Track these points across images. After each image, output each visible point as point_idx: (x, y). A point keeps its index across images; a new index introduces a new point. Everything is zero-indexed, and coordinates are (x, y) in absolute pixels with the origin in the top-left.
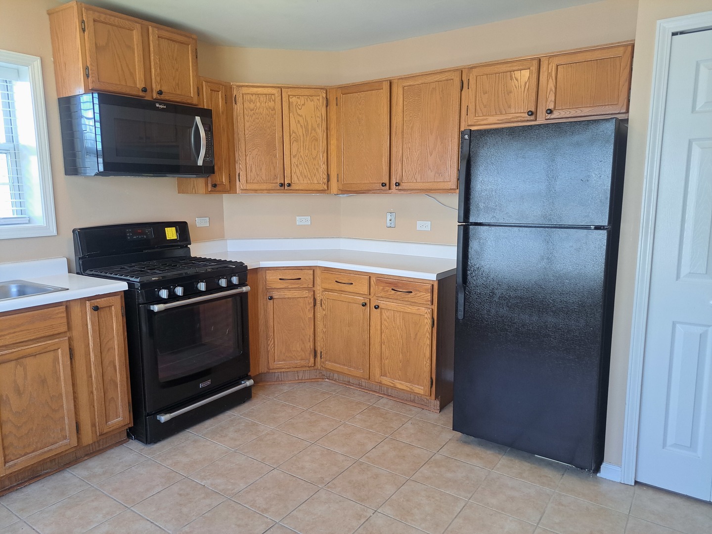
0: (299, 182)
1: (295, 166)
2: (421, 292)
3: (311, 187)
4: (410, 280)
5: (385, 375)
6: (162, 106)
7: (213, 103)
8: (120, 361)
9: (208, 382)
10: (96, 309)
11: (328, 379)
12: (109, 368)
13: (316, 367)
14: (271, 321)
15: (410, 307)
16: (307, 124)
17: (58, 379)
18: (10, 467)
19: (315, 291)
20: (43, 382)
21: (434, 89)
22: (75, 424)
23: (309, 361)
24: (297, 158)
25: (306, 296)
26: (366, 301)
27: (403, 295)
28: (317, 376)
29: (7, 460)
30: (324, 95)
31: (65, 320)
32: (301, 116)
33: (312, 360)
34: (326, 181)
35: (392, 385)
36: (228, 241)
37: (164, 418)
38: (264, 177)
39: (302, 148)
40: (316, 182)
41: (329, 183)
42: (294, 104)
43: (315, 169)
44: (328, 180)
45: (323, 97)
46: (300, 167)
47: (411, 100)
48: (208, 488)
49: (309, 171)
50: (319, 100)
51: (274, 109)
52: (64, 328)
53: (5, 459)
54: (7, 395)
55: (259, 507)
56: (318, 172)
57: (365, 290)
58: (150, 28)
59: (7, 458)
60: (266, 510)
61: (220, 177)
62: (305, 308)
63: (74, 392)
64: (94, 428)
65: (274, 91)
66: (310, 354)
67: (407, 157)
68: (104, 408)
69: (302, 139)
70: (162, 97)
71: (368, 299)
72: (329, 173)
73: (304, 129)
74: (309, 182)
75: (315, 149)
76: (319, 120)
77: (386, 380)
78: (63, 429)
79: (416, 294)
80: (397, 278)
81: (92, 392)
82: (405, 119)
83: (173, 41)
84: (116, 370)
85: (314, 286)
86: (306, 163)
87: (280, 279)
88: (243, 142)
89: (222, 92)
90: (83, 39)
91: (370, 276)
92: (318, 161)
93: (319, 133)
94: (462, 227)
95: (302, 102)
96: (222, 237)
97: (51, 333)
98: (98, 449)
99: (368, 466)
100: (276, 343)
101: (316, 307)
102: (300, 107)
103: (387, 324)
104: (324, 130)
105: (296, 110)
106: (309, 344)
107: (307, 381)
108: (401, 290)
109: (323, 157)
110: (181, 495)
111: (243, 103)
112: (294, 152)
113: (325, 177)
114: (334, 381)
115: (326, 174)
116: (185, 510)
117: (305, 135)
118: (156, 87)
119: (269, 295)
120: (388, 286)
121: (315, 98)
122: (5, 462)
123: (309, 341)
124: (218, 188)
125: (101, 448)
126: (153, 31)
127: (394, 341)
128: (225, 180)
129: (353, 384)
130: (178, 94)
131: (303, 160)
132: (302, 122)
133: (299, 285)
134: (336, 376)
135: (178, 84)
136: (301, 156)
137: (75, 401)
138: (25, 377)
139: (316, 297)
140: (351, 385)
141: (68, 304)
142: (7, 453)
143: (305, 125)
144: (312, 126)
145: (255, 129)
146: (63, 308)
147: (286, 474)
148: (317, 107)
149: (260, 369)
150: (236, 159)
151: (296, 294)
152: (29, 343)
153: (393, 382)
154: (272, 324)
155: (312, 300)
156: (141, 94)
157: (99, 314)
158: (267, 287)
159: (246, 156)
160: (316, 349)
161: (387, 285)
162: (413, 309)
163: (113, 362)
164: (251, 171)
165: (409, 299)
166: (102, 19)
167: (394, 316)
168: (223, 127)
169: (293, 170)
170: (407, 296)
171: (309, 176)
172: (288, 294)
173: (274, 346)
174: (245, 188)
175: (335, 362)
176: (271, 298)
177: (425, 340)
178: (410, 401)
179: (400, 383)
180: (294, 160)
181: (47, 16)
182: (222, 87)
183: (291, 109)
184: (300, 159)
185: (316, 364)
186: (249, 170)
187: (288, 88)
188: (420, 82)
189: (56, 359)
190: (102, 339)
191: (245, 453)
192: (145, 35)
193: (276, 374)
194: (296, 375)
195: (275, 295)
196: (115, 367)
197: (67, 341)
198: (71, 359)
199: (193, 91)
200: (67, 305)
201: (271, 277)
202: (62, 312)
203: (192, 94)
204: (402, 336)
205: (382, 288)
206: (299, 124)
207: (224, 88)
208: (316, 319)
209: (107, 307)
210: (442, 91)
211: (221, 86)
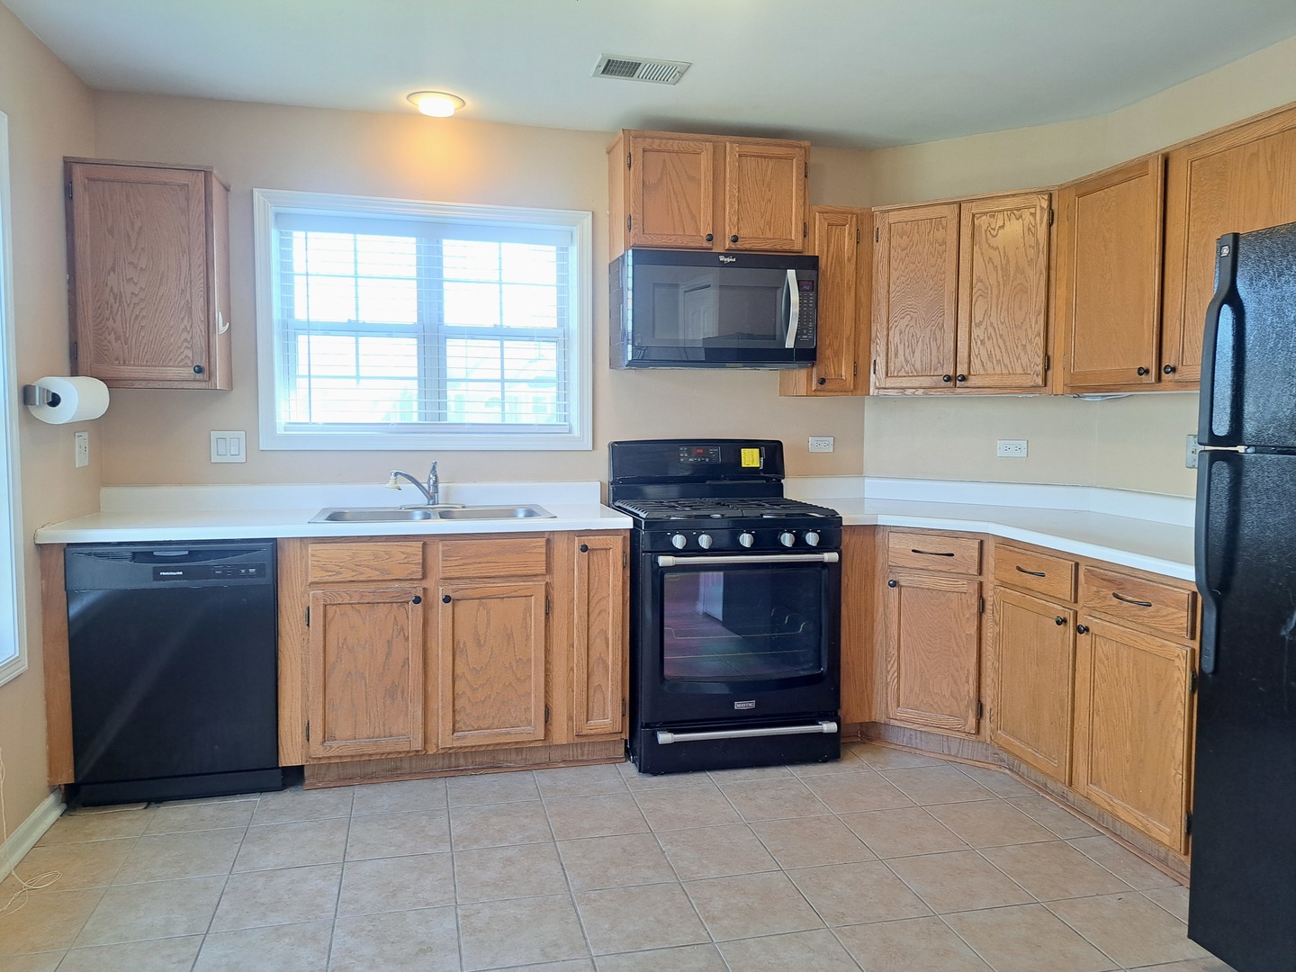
0: (983, 370)
1: (979, 342)
2: (1167, 606)
3: (1008, 381)
4: (1151, 577)
5: (1098, 784)
6: (729, 260)
7: (832, 245)
8: (614, 634)
9: (751, 704)
10: (584, 548)
11: (1010, 769)
12: (598, 640)
13: (981, 738)
14: (894, 627)
15: (1149, 638)
16: (1008, 262)
17: (528, 638)
18: (459, 738)
19: (984, 585)
20: (510, 637)
21: (1255, 155)
22: (543, 708)
23: (966, 719)
24: (983, 327)
25: (964, 590)
26: (1067, 616)
27: (1135, 609)
28: (987, 757)
29: (456, 728)
30: (1045, 204)
31: (544, 558)
32: (996, 249)
33: (972, 721)
34: (1040, 368)
35: (1109, 808)
36: (867, 480)
37: (665, 738)
38: (918, 366)
39: (994, 309)
40: (1019, 370)
41: (1050, 373)
42: (984, 228)
43: (1019, 346)
44: (1047, 368)
45: (1042, 208)
46: (989, 344)
47: (1205, 188)
48: (666, 858)
49: (1006, 350)
50: (1033, 215)
51: (944, 243)
52: (542, 570)
53: (454, 726)
54: (465, 643)
55: (708, 912)
56: (1026, 353)
57: (1066, 589)
58: (728, 145)
59: (457, 726)
60: (713, 919)
61: (836, 366)
62: (961, 615)
63: (547, 662)
64: (570, 723)
65: (945, 211)
66: (967, 707)
67: (1193, 310)
68: (585, 697)
69: (995, 292)
70: (739, 245)
71: (1072, 612)
72: (1050, 353)
73: (1000, 272)
74: (1005, 371)
75: (1020, 308)
76: (1031, 252)
77: (1097, 794)
78: (528, 709)
79: (1158, 611)
80: (1126, 572)
81: (572, 669)
82: (1192, 230)
83: (765, 157)
84: (608, 647)
85: (980, 574)
86: (1001, 336)
87: (913, 551)
88: (884, 304)
89: (851, 226)
90: (627, 179)
91: (1077, 563)
92: (1026, 330)
93: (1031, 278)
94: (1207, 455)
95: (1000, 223)
96: (859, 472)
97: (525, 573)
98: (580, 758)
99: (946, 932)
100: (903, 670)
101: (984, 616)
102: (994, 233)
103: (1104, 672)
104: (1041, 271)
105: (987, 239)
106: (966, 689)
107: (966, 761)
108: (1130, 598)
109: (1036, 323)
110: (625, 851)
111: (890, 240)
112: (978, 316)
113: (1040, 360)
114: (1020, 776)
115: (1042, 355)
116: (613, 871)
117: (1001, 283)
118: (730, 231)
119: (892, 577)
120: (1106, 587)
121: (1026, 213)
122: (454, 731)
123: (968, 682)
124: (827, 386)
125: (585, 758)
126: (732, 148)
127: (1117, 712)
128: (846, 371)
129: (1053, 792)
130: (768, 239)
131: (995, 331)
132: (997, 261)
133: (948, 567)
134: (1023, 768)
135: (769, 223)
136: (992, 324)
137: (546, 676)
138: (488, 625)
139: (984, 596)
140: (1048, 793)
141: (552, 536)
142: (457, 718)
143: (1002, 265)
144: (1017, 267)
145: (907, 282)
146: (542, 542)
147: (790, 885)
148: (1029, 229)
149: (873, 713)
150: (873, 336)
151: (943, 583)
152: (497, 580)
153: (1111, 803)
154: (896, 635)
155: (974, 601)
156: (706, 244)
157: (591, 557)
158: (890, 563)
159: (888, 329)
160: (983, 700)
161: (1105, 583)
162: (1154, 643)
163: (605, 632)
164: (896, 355)
165: (1146, 620)
166: (655, 146)
167: (1118, 654)
168: (848, 283)
169: (975, 350)
170: (1140, 613)
171: (1007, 361)
172: (927, 581)
173: (899, 677)
174: (883, 386)
175: (1013, 735)
176: (894, 584)
177: (1174, 718)
178: (1159, 859)
179: (1124, 808)
180: (976, 332)
181: (607, 156)
182: (852, 218)
183: (977, 238)
184: (990, 330)
185: (982, 730)
186: (892, 353)
187: (972, 201)
188: (1224, 145)
189: (528, 609)
190: (592, 595)
191: (758, 832)
192: (718, 157)
193: (907, 733)
194: (945, 744)
195: (904, 580)
196: (607, 639)
197: (544, 587)
198: (547, 614)
199: (796, 230)
200: (549, 538)
201: (897, 544)
202: (541, 547)
203: (793, 234)
204: (1131, 703)
205: (1095, 589)
206: (991, 264)
207: (854, 219)
208: (983, 641)
209: (602, 549)
210: (1272, 157)
211: (849, 216)
